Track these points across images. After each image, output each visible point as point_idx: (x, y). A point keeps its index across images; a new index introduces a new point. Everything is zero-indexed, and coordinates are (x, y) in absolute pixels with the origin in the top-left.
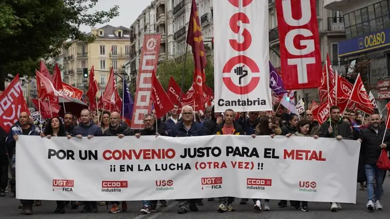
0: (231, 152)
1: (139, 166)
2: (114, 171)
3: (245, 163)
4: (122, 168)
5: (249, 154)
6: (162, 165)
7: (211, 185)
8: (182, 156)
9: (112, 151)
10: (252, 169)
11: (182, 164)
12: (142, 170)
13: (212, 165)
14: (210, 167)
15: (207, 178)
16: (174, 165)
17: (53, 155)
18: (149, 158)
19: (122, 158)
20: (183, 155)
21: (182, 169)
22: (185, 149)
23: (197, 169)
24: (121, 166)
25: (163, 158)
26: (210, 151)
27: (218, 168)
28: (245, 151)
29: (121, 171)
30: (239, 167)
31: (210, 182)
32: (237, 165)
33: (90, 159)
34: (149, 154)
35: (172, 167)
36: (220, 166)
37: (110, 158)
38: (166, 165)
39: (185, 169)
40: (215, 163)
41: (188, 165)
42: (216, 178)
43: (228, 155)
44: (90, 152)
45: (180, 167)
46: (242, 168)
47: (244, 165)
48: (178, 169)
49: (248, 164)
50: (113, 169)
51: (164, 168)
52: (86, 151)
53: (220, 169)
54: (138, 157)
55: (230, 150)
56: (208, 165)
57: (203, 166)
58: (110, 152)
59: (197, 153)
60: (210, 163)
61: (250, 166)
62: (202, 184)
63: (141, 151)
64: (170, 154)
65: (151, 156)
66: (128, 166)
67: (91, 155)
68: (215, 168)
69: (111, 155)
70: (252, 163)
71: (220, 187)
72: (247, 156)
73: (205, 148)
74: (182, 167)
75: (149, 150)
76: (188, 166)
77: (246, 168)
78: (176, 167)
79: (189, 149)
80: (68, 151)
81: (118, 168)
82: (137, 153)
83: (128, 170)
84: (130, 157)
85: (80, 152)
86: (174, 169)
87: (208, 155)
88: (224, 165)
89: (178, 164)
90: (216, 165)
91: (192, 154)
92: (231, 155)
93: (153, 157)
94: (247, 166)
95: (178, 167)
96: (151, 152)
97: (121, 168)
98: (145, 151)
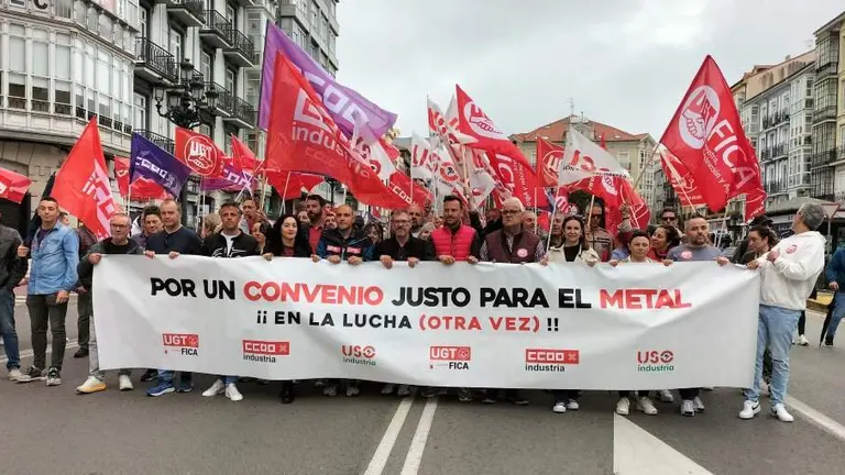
0: (489, 299)
1: (312, 314)
2: (265, 322)
3: (521, 319)
4: (279, 319)
5: (528, 301)
6: (357, 316)
7: (448, 362)
8: (395, 302)
9: (262, 284)
10: (535, 330)
11: (394, 317)
12: (317, 324)
13: (452, 323)
14: (447, 327)
15: (441, 348)
16: (380, 318)
17: (161, 288)
18: (333, 301)
19: (280, 298)
20: (398, 299)
21: (394, 326)
22: (402, 290)
23: (423, 328)
24: (277, 313)
25: (360, 303)
26: (449, 295)
27: (464, 328)
28: (520, 295)
29: (277, 322)
30: (508, 328)
31: (447, 354)
32: (503, 323)
33: (221, 297)
34: (333, 294)
35: (375, 321)
36: (467, 325)
37: (258, 297)
38: (364, 317)
39: (400, 326)
40: (457, 318)
41: (405, 318)
42: (458, 348)
43: (483, 304)
44: (222, 283)
45: (390, 322)
46: (514, 329)
47: (518, 323)
48: (386, 326)
49: (527, 320)
50: (262, 319)
51: (360, 322)
52: (214, 282)
53: (467, 330)
54: (310, 298)
55: (488, 295)
56: (443, 322)
57: (435, 323)
58: (258, 286)
59: (425, 299)
60: (448, 319)
61: (531, 324)
62: (432, 358)
63: (318, 287)
64: (374, 296)
65: (336, 297)
66: (290, 314)
67: (224, 290)
68: (457, 328)
69: (259, 291)
70: (535, 318)
71: (466, 366)
72: (525, 305)
73: (440, 290)
74: (393, 322)
75: (334, 288)
76: (405, 322)
77: (522, 328)
78: (382, 321)
79: (410, 290)
80: (184, 282)
81: (271, 318)
82: (311, 291)
83: (290, 322)
84: (296, 298)
85: (206, 282)
86: (379, 324)
87: (445, 304)
88: (475, 324)
89: (386, 317)
90: (460, 323)
91: (415, 298)
92: (489, 304)
93: (340, 301)
94: (524, 325)
95: (387, 322)
96: (336, 292)
97: (277, 318)
98: (326, 288)
